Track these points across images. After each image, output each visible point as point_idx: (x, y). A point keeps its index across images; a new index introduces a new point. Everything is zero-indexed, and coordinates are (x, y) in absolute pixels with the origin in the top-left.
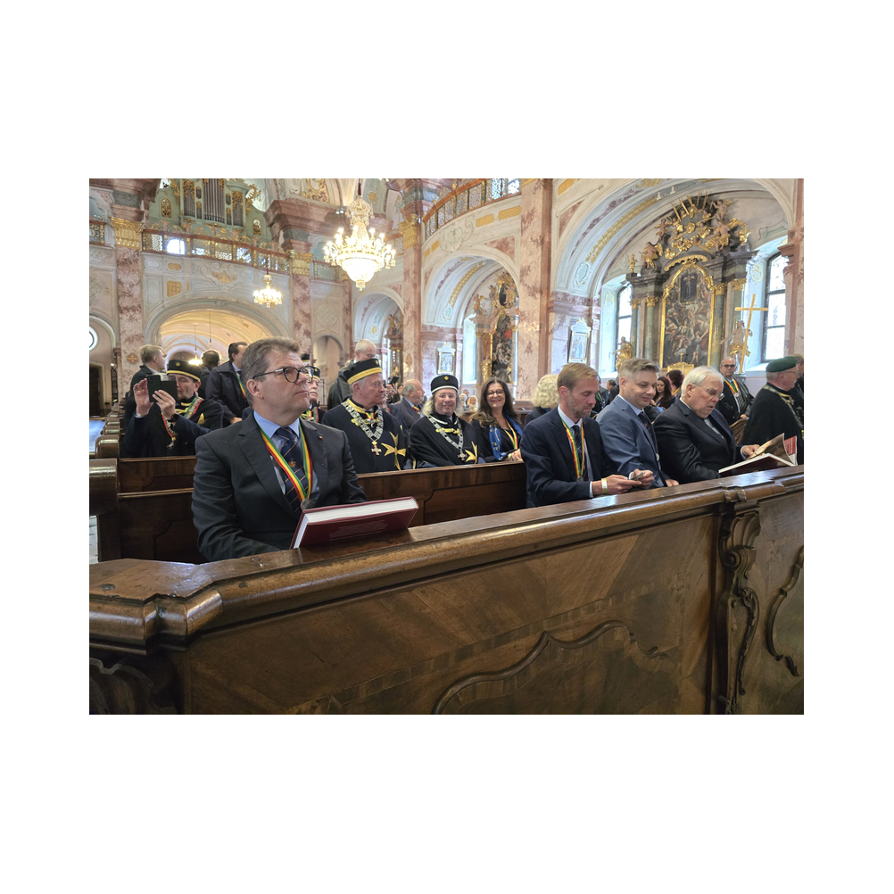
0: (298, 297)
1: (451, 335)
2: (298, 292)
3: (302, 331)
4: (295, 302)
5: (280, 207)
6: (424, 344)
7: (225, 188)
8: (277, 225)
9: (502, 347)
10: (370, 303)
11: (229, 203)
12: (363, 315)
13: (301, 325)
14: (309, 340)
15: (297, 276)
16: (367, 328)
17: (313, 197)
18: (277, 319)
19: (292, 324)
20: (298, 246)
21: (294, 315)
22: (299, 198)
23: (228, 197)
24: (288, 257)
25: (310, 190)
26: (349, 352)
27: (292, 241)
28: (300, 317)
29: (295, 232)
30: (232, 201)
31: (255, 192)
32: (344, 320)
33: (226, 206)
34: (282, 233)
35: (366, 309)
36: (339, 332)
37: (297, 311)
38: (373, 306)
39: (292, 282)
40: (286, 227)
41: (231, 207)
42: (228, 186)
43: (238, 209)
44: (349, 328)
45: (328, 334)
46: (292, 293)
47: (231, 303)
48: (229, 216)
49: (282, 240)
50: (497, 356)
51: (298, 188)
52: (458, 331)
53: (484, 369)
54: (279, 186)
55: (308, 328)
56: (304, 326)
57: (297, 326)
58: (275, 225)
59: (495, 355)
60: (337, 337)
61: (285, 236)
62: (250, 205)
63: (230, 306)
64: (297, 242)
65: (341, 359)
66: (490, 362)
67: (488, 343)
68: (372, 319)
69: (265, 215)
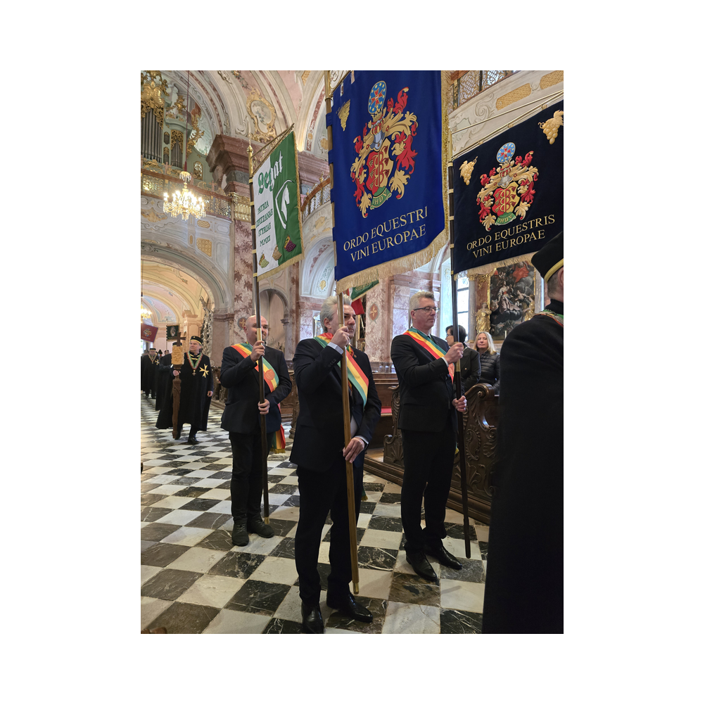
0: (240, 244)
1: (427, 281)
2: (241, 239)
3: (242, 282)
4: (236, 250)
5: (223, 143)
6: (395, 290)
7: (164, 124)
8: (220, 168)
9: (509, 292)
10: (321, 251)
11: (167, 142)
12: (312, 266)
13: (241, 276)
14: (250, 293)
15: (239, 221)
16: (315, 282)
17: (261, 140)
18: (214, 268)
19: (231, 274)
20: (241, 189)
21: (234, 264)
22: (245, 139)
23: (167, 136)
24: (230, 201)
25: (258, 133)
26: (294, 308)
27: (235, 183)
28: (241, 267)
29: (239, 173)
30: (171, 140)
31: (197, 134)
32: (290, 273)
33: (164, 145)
34: (225, 177)
35: (315, 259)
36: (284, 286)
37: (238, 259)
38: (323, 255)
39: (233, 228)
40: (228, 169)
41: (169, 146)
42: (167, 124)
43: (177, 150)
44: (296, 282)
45: (272, 287)
46: (233, 240)
47: (161, 248)
48: (166, 156)
49: (224, 184)
50: (500, 304)
51: (245, 129)
52: (435, 276)
53: (480, 322)
54: (224, 128)
55: (250, 280)
56: (245, 277)
57: (237, 276)
58: (218, 167)
59: (496, 302)
60: (282, 291)
61: (227, 180)
62: (192, 147)
63: (160, 252)
64: (240, 184)
65: (285, 316)
66: (489, 312)
67: (484, 288)
68: (321, 272)
69: (208, 158)
